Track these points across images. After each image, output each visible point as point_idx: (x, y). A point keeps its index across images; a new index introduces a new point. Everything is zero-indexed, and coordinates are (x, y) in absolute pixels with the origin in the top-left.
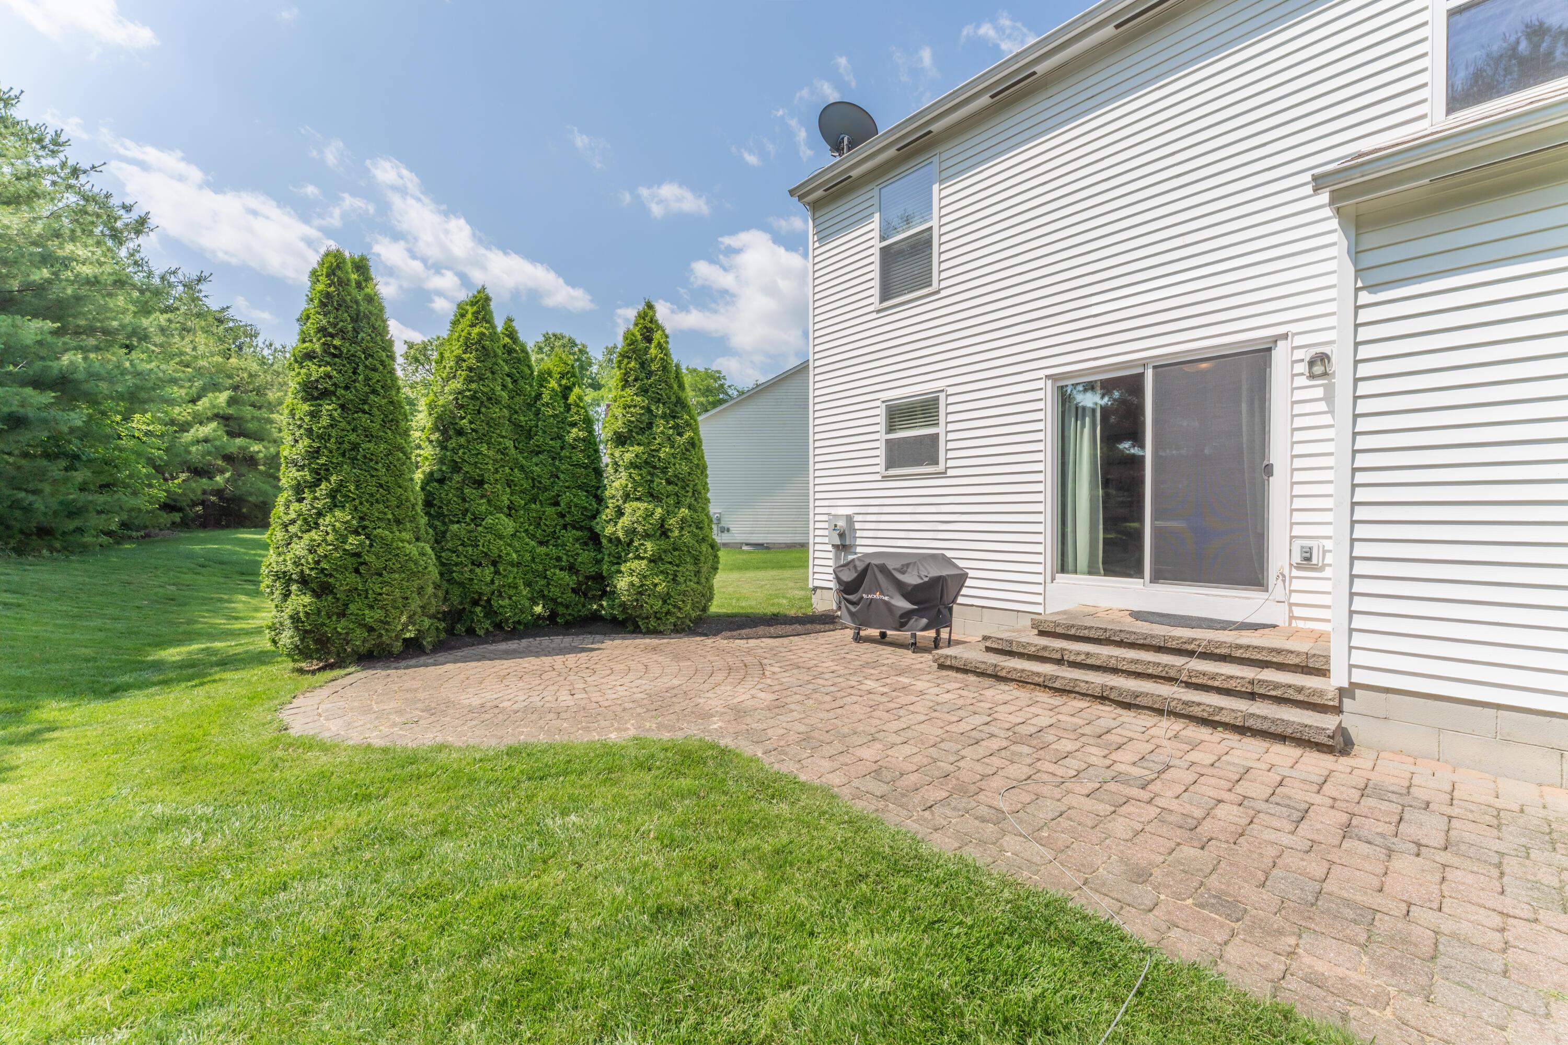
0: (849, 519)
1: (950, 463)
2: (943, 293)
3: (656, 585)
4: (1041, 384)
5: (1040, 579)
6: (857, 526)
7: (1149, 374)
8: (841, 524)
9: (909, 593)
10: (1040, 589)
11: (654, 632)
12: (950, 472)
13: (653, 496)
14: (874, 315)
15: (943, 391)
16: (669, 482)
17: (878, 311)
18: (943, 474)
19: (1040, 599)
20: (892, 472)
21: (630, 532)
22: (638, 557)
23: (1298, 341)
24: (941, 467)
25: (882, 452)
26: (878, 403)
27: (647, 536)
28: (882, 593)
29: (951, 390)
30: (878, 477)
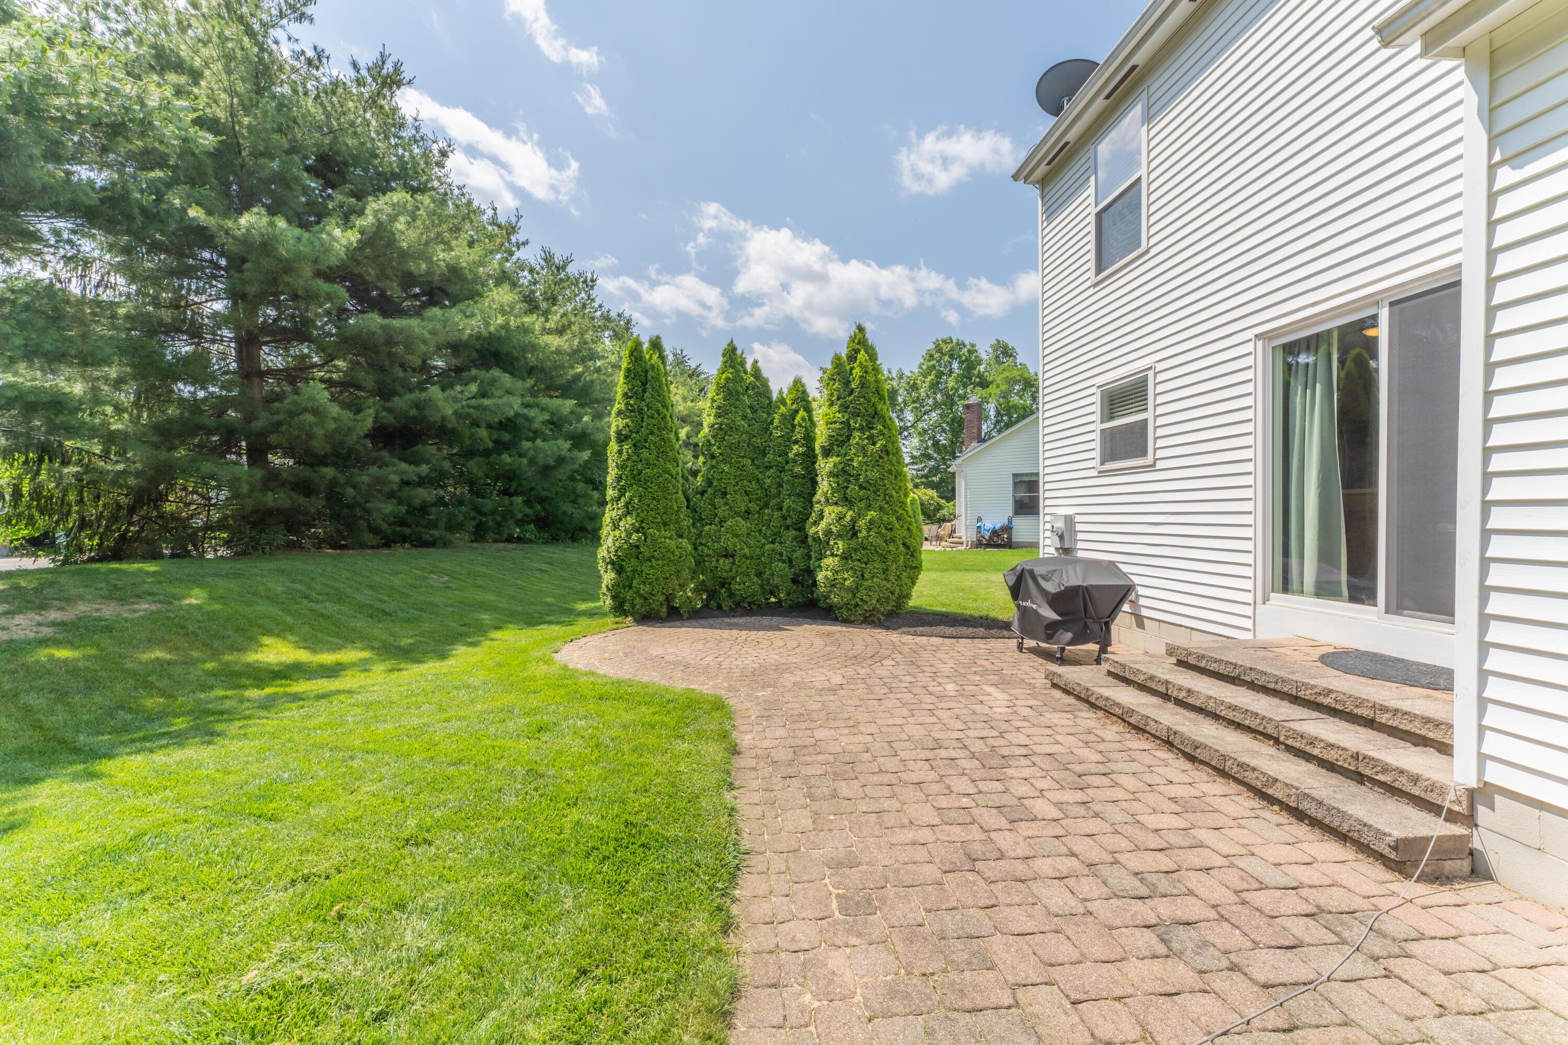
0: (1069, 521)
1: (1160, 454)
2: (1153, 252)
3: (845, 580)
4: (1249, 347)
5: (1249, 598)
6: (1079, 527)
7: (1384, 314)
8: (1060, 525)
9: (1054, 601)
10: (1248, 611)
12: (1160, 465)
13: (846, 501)
14: (1092, 291)
15: (1150, 368)
16: (861, 487)
17: (1095, 285)
18: (1151, 467)
19: (1248, 624)
20: (1108, 466)
21: (828, 533)
22: (833, 555)
24: (1149, 460)
25: (1096, 445)
26: (1093, 390)
27: (840, 536)
29: (1160, 367)
30: (1094, 473)
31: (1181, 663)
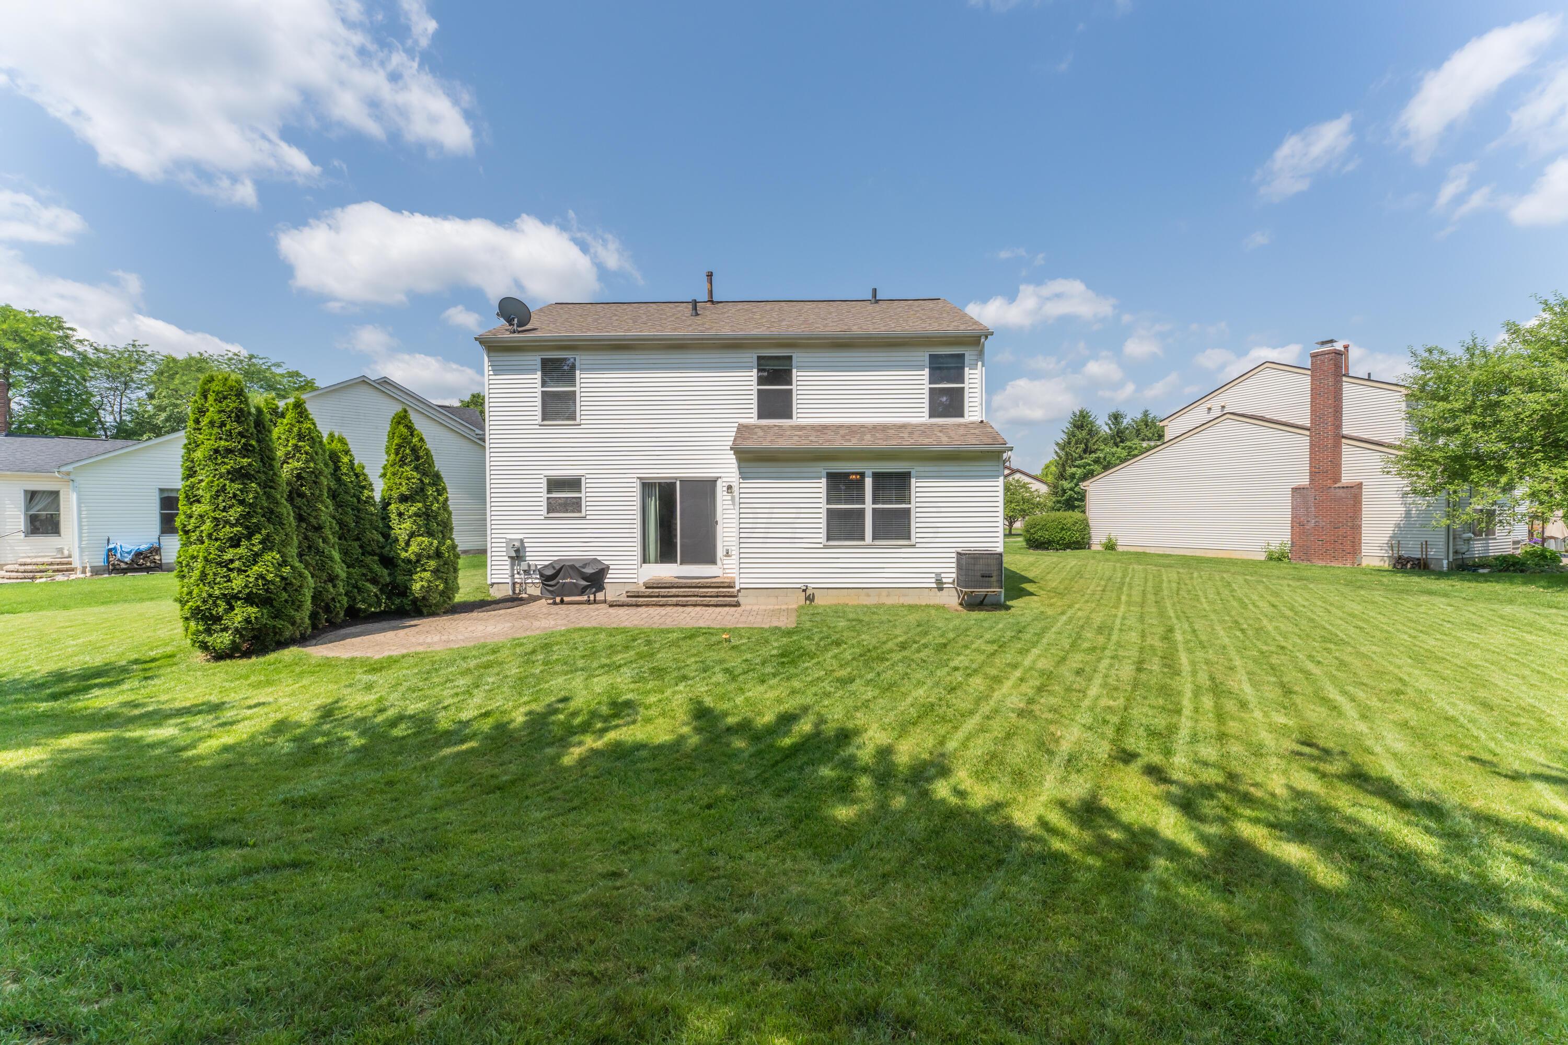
0: (522, 541)
1: (588, 513)
2: (582, 426)
3: (437, 586)
4: (635, 480)
5: (635, 567)
6: (526, 545)
7: (678, 483)
8: (517, 544)
9: (586, 577)
10: (635, 571)
11: (433, 614)
12: (588, 517)
13: (430, 534)
14: (538, 427)
15: (583, 476)
16: (438, 525)
17: (541, 425)
18: (584, 518)
19: (635, 576)
20: (551, 515)
21: (419, 556)
22: (425, 570)
23: (724, 479)
24: (583, 514)
25: (545, 504)
26: (542, 476)
27: (429, 557)
28: (571, 578)
29: (588, 476)
30: (542, 517)
31: (647, 588)
